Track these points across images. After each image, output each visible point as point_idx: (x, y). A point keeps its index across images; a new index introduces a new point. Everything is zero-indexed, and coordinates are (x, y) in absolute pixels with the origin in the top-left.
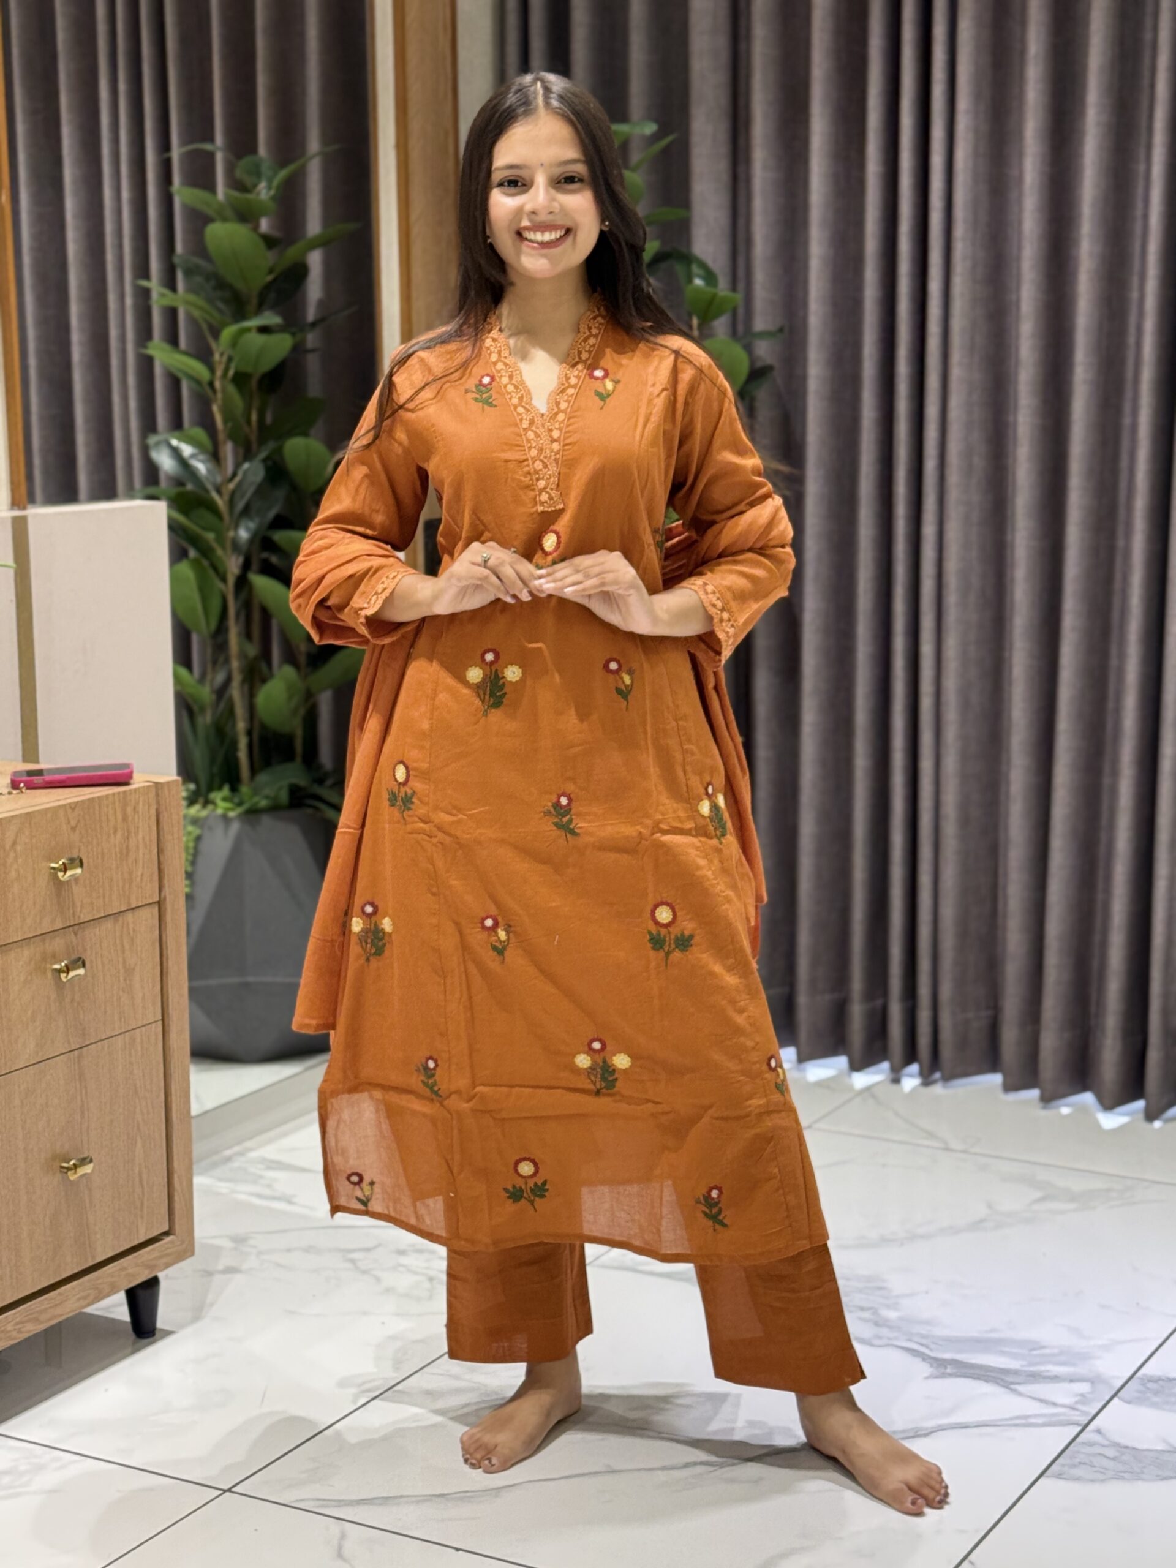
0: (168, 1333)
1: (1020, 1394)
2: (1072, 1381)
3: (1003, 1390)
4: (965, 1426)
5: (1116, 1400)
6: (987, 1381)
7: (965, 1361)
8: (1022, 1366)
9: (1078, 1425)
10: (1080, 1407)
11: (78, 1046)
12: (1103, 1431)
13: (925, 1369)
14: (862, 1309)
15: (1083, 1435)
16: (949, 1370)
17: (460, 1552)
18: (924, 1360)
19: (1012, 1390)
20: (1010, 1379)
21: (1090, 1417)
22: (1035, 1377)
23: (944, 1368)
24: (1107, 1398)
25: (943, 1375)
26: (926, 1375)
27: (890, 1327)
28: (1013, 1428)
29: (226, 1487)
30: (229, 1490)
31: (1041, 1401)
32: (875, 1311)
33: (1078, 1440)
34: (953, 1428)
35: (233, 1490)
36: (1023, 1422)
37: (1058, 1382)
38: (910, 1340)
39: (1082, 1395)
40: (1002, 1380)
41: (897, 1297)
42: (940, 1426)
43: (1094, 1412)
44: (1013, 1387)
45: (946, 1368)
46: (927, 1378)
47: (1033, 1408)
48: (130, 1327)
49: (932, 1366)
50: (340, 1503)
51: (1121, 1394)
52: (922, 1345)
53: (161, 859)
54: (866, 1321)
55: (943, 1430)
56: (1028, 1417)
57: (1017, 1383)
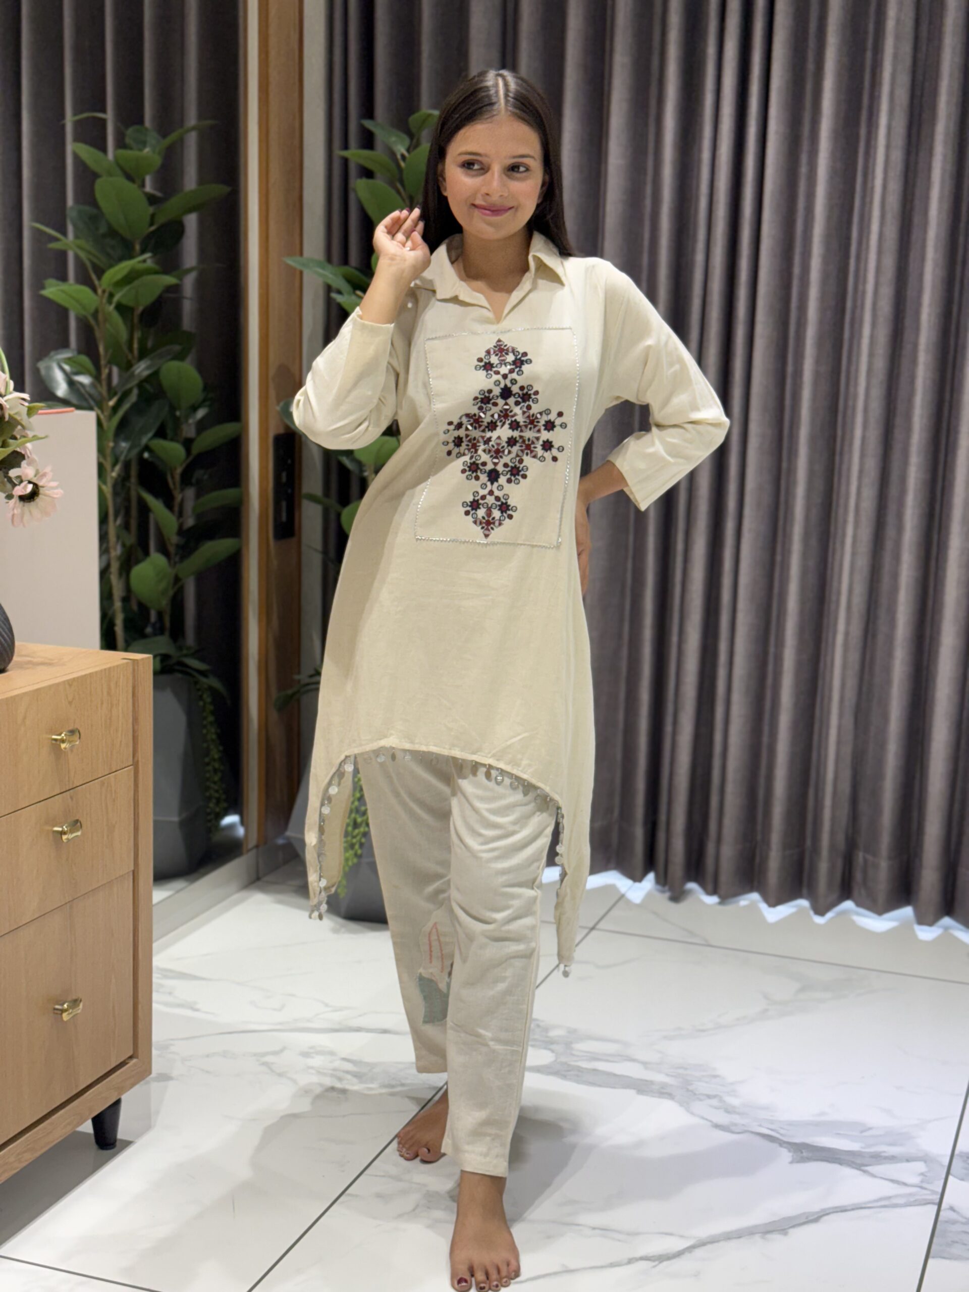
1: (873, 1175)
2: (908, 1161)
3: (858, 1172)
4: (843, 1210)
5: (951, 1178)
7: (816, 1144)
8: (862, 1148)
9: (934, 1203)
10: (925, 1185)
11: (71, 899)
12: (956, 1208)
13: (786, 1154)
14: (709, 1097)
15: (941, 1213)
16: (805, 1154)
18: (781, 1145)
19: (865, 1172)
20: (859, 1161)
21: (938, 1196)
22: (878, 1158)
24: (944, 1176)
25: (803, 1160)
26: (790, 1159)
27: (739, 1114)
28: (882, 1209)
31: (892, 1181)
32: (721, 1100)
33: (940, 1218)
34: (837, 1212)
36: (886, 1203)
37: (897, 1162)
38: (760, 1126)
39: (922, 1174)
40: (853, 1162)
41: (732, 1084)
42: (823, 1210)
43: (940, 1190)
44: (863, 1168)
45: (802, 1153)
46: (791, 1162)
47: (891, 1189)
48: (94, 1139)
49: (790, 1151)
51: (952, 1171)
52: (771, 1130)
53: (136, 727)
54: (716, 1108)
55: (828, 1214)
56: (889, 1198)
57: (867, 1165)
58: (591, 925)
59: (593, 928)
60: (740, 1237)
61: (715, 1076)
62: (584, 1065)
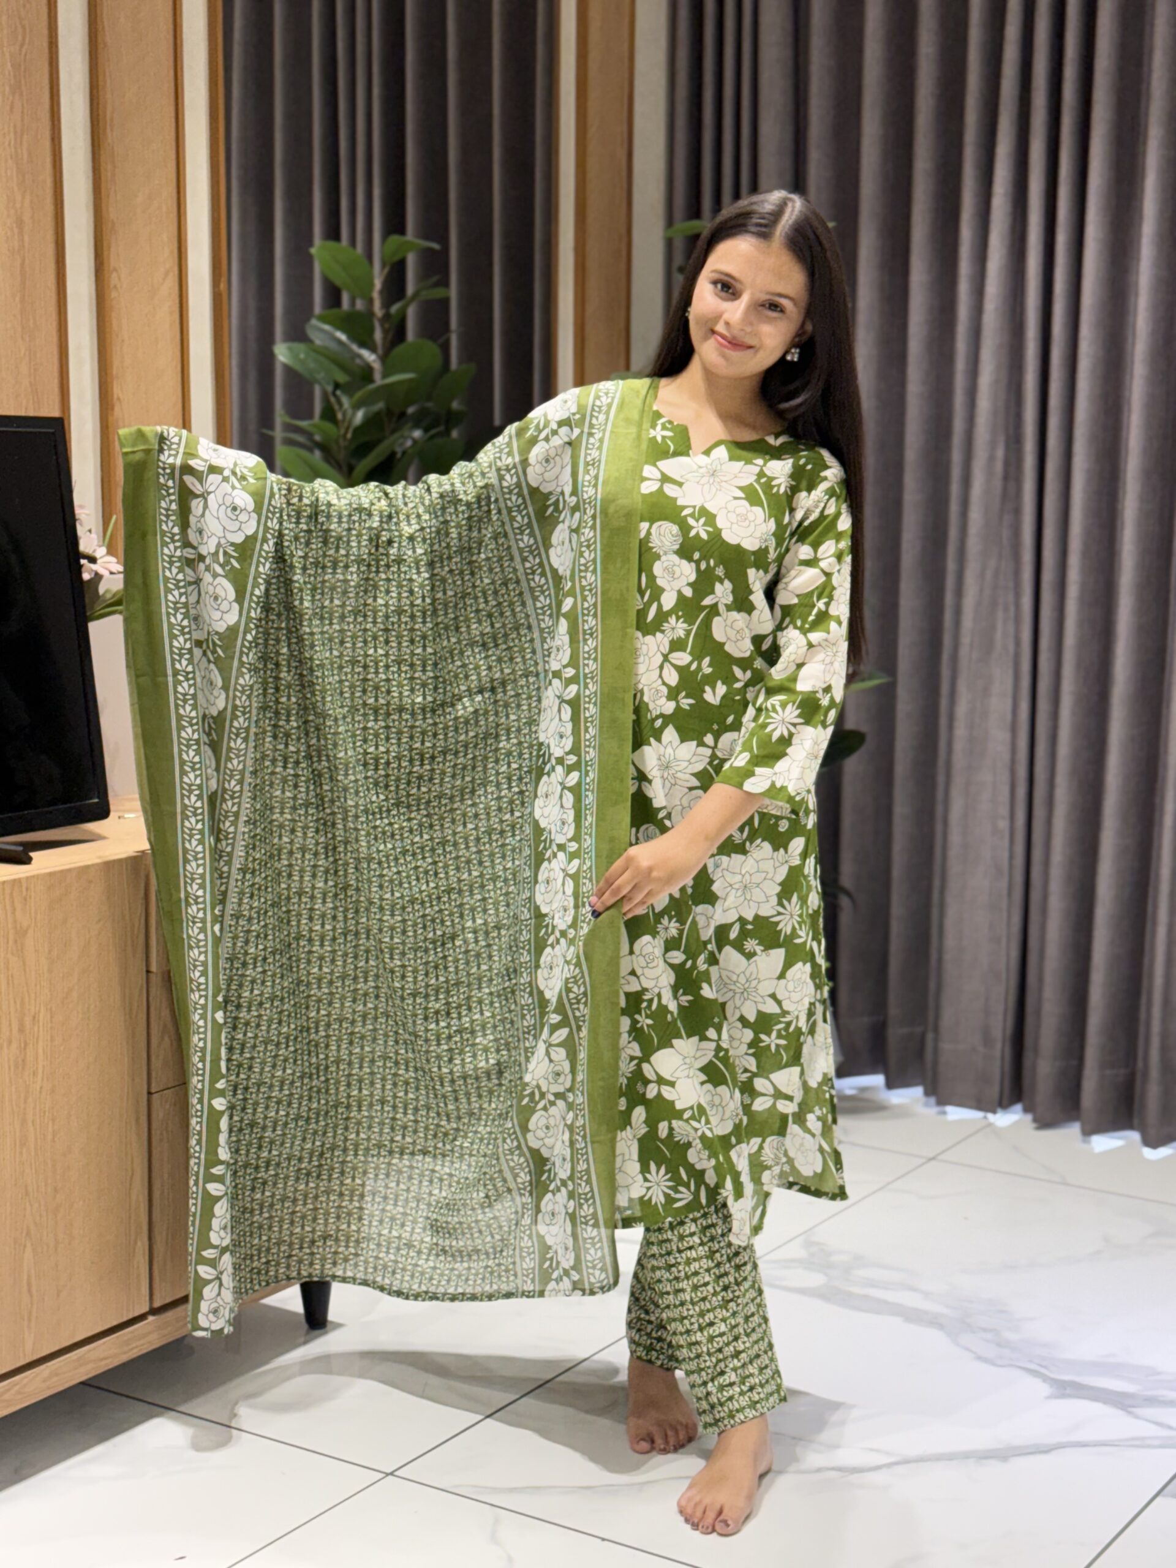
0: (338, 1326)
1: (1137, 1417)
3: (1120, 1412)
4: (1084, 1445)
6: (1105, 1403)
7: (1085, 1383)
8: (1139, 1390)
13: (1045, 1389)
14: (985, 1330)
16: (1068, 1391)
17: (606, 1543)
18: (1044, 1381)
19: (1130, 1413)
20: (1128, 1402)
22: (1152, 1401)
23: (1066, 1389)
25: (1063, 1396)
26: (1047, 1395)
27: (1012, 1349)
28: (1129, 1448)
29: (389, 1471)
30: (392, 1474)
31: (1158, 1424)
32: (997, 1334)
34: (1076, 1446)
35: (396, 1473)
36: (1138, 1443)
38: (1031, 1361)
40: (1121, 1403)
41: (1018, 1320)
42: (1060, 1444)
44: (1130, 1409)
46: (1047, 1398)
47: (1151, 1430)
48: (303, 1320)
49: (1052, 1386)
50: (495, 1490)
52: (1041, 1366)
54: (988, 1341)
55: (1064, 1447)
56: (1143, 1439)
57: (1134, 1407)
58: (931, 1155)
59: (933, 1158)
60: (951, 1459)
61: (1002, 1312)
62: (856, 1290)
